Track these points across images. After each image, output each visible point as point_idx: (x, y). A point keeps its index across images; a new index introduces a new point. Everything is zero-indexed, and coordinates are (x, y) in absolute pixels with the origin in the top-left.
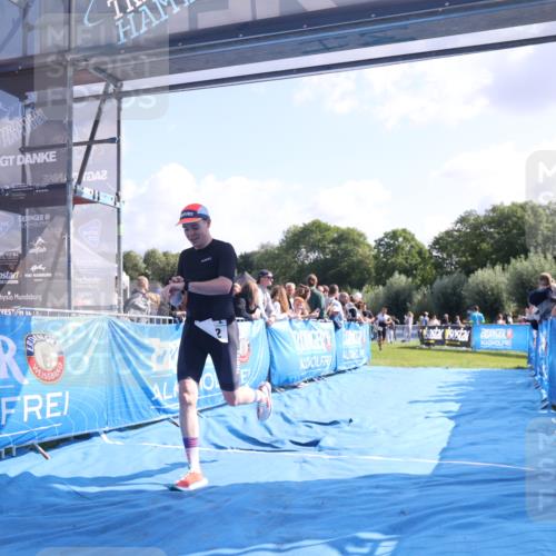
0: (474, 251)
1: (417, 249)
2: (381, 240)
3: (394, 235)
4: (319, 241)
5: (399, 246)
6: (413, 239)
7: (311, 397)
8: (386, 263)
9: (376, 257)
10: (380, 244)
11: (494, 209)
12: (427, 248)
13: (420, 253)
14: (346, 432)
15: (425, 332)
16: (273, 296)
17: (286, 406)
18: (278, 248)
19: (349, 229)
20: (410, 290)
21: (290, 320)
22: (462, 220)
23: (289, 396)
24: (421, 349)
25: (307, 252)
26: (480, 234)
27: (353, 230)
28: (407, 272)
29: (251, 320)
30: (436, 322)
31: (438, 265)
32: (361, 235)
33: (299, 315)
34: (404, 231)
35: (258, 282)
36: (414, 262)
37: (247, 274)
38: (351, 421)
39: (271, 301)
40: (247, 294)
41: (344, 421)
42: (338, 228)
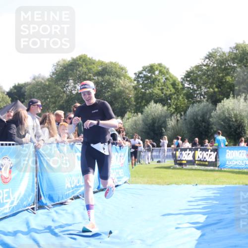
0: (221, 83)
1: (172, 81)
2: (140, 73)
3: (151, 69)
4: (85, 73)
5: (156, 79)
6: (168, 72)
7: (76, 212)
8: (144, 94)
9: (135, 88)
10: (138, 77)
11: (237, 47)
12: (180, 80)
13: (174, 84)
14: (107, 242)
15: (178, 154)
16: (42, 123)
17: (53, 220)
18: (48, 80)
19: (111, 63)
20: (166, 117)
21: (58, 143)
22: (210, 56)
23: (57, 212)
24: (174, 168)
25: (75, 84)
26: (226, 69)
27: (115, 64)
28: (163, 101)
29: (21, 144)
30: (187, 145)
31: (190, 96)
32: (122, 69)
33: (66, 139)
34: (160, 65)
35: (28, 110)
36: (168, 93)
37: (19, 103)
38: (111, 233)
39: (39, 126)
40: (18, 120)
41: (105, 233)
42: (102, 62)
